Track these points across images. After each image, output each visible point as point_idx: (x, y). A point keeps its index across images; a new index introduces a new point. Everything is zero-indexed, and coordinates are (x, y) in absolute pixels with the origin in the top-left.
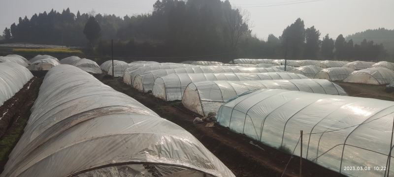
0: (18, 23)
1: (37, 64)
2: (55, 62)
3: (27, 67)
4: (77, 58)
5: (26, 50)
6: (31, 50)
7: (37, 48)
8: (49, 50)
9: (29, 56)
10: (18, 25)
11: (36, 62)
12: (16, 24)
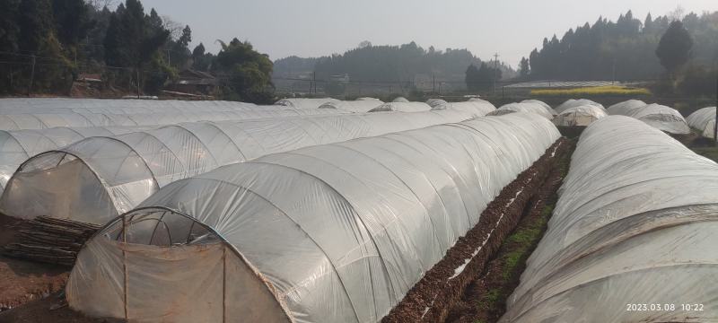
0: (542, 47)
1: (568, 115)
2: (598, 110)
3: (551, 120)
4: (640, 103)
5: (550, 91)
6: (558, 91)
7: (569, 88)
8: (588, 90)
9: (554, 101)
10: (542, 51)
11: (565, 112)
12: (539, 51)
